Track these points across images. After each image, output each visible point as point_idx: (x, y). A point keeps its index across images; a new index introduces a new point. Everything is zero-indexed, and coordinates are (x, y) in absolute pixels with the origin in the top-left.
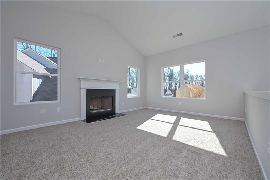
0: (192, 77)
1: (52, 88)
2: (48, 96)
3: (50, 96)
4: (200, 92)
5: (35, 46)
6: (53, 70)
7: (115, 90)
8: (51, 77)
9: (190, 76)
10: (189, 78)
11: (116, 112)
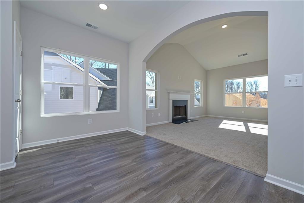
0: (238, 84)
1: (111, 98)
2: (109, 106)
3: (111, 106)
4: (249, 102)
5: (75, 57)
6: (108, 81)
7: (187, 100)
8: (108, 89)
9: (235, 82)
10: (235, 85)
11: (188, 118)
